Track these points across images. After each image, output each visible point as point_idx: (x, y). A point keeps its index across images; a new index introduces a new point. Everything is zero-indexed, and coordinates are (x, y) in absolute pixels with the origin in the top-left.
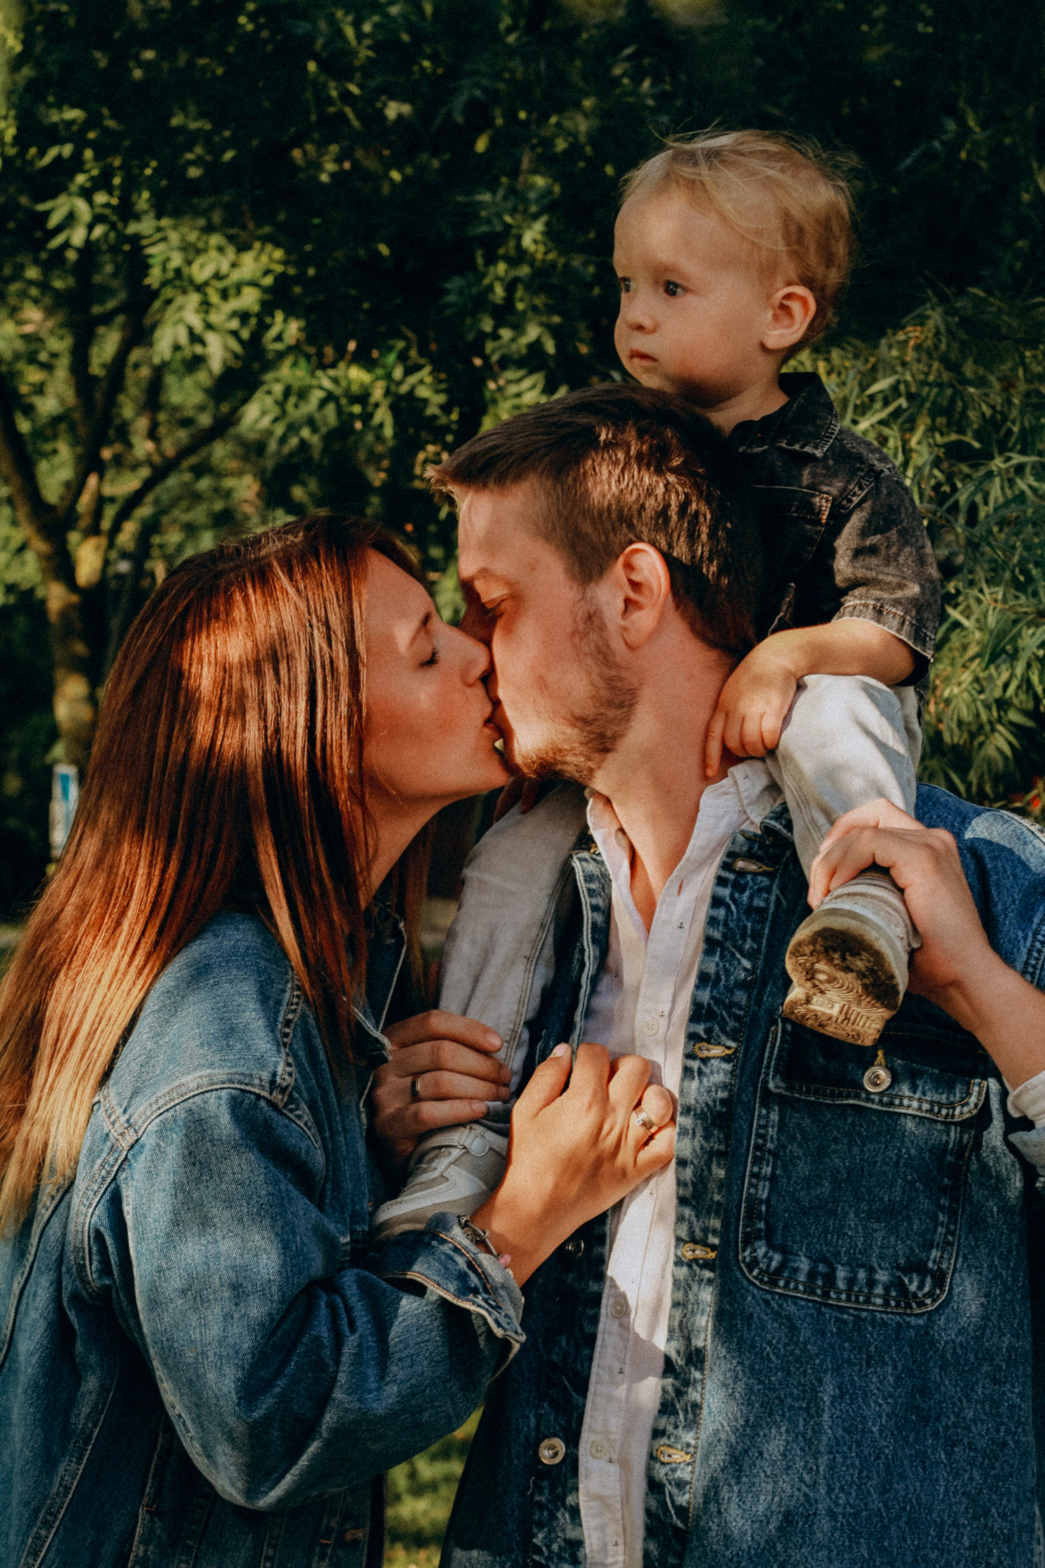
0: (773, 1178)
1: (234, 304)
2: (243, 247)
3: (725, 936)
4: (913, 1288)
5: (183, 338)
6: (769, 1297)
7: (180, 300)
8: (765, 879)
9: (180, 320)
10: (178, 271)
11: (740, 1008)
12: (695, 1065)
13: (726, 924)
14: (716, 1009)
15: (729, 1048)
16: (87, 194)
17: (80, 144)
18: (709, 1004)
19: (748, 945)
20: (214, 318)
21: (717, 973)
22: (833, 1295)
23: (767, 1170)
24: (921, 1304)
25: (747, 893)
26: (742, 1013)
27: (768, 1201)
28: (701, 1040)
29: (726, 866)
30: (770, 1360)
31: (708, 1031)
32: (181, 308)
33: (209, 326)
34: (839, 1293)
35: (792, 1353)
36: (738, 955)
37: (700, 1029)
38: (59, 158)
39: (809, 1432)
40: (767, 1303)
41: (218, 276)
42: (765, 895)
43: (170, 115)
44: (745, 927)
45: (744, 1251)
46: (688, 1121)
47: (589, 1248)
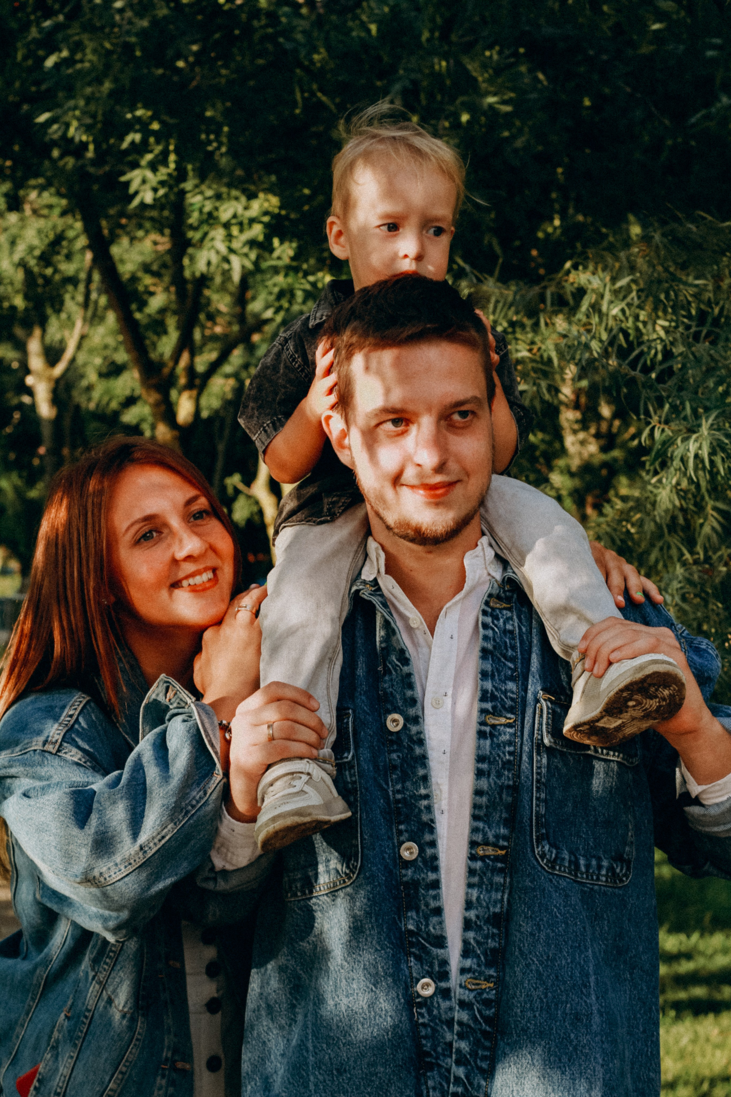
0: (546, 801)
1: (248, 235)
2: (252, 196)
3: (494, 647)
4: (618, 870)
5: (215, 259)
6: (551, 877)
7: (212, 234)
8: (508, 612)
9: (213, 247)
10: (210, 214)
11: (513, 693)
12: (486, 729)
13: (494, 640)
14: (496, 693)
15: (510, 719)
16: (153, 167)
17: (146, 133)
18: (492, 690)
19: (509, 653)
20: (236, 245)
21: (492, 671)
22: (579, 875)
24: (621, 881)
25: (501, 620)
26: (515, 696)
28: (490, 713)
29: (487, 605)
30: (557, 917)
31: (494, 707)
32: (212, 239)
33: (231, 250)
34: (582, 873)
35: (568, 912)
36: (503, 660)
37: (488, 706)
38: (133, 143)
39: (582, 962)
40: (551, 881)
41: (235, 216)
42: (511, 622)
43: (205, 110)
44: (506, 642)
45: (538, 847)
46: (485, 766)
47: (422, 850)
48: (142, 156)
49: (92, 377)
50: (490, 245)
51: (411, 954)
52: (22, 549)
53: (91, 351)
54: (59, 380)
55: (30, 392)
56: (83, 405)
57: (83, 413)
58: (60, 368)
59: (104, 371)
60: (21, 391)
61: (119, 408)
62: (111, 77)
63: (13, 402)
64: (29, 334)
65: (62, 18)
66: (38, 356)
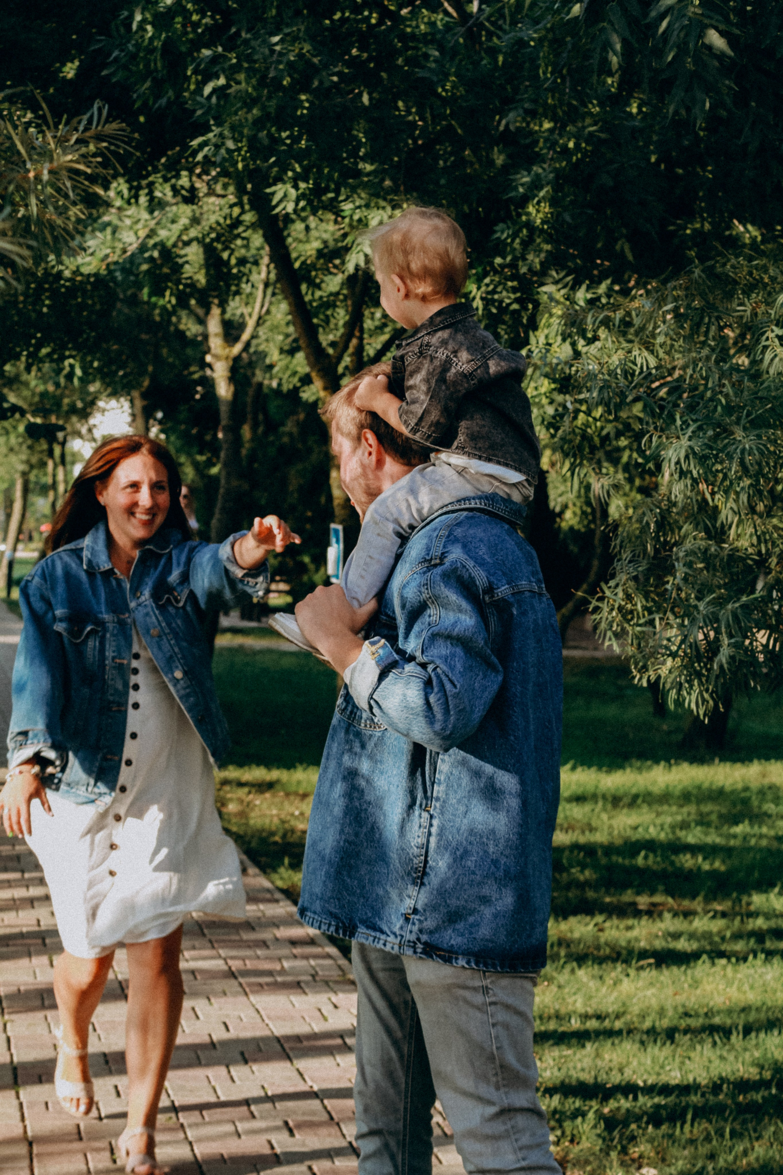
49: (274, 355)
53: (273, 327)
54: (237, 359)
55: (210, 366)
56: (266, 382)
57: (265, 390)
58: (237, 348)
59: (286, 348)
60: (204, 365)
61: (299, 385)
62: (259, 105)
63: (196, 376)
64: (208, 312)
65: (220, 49)
66: (216, 335)
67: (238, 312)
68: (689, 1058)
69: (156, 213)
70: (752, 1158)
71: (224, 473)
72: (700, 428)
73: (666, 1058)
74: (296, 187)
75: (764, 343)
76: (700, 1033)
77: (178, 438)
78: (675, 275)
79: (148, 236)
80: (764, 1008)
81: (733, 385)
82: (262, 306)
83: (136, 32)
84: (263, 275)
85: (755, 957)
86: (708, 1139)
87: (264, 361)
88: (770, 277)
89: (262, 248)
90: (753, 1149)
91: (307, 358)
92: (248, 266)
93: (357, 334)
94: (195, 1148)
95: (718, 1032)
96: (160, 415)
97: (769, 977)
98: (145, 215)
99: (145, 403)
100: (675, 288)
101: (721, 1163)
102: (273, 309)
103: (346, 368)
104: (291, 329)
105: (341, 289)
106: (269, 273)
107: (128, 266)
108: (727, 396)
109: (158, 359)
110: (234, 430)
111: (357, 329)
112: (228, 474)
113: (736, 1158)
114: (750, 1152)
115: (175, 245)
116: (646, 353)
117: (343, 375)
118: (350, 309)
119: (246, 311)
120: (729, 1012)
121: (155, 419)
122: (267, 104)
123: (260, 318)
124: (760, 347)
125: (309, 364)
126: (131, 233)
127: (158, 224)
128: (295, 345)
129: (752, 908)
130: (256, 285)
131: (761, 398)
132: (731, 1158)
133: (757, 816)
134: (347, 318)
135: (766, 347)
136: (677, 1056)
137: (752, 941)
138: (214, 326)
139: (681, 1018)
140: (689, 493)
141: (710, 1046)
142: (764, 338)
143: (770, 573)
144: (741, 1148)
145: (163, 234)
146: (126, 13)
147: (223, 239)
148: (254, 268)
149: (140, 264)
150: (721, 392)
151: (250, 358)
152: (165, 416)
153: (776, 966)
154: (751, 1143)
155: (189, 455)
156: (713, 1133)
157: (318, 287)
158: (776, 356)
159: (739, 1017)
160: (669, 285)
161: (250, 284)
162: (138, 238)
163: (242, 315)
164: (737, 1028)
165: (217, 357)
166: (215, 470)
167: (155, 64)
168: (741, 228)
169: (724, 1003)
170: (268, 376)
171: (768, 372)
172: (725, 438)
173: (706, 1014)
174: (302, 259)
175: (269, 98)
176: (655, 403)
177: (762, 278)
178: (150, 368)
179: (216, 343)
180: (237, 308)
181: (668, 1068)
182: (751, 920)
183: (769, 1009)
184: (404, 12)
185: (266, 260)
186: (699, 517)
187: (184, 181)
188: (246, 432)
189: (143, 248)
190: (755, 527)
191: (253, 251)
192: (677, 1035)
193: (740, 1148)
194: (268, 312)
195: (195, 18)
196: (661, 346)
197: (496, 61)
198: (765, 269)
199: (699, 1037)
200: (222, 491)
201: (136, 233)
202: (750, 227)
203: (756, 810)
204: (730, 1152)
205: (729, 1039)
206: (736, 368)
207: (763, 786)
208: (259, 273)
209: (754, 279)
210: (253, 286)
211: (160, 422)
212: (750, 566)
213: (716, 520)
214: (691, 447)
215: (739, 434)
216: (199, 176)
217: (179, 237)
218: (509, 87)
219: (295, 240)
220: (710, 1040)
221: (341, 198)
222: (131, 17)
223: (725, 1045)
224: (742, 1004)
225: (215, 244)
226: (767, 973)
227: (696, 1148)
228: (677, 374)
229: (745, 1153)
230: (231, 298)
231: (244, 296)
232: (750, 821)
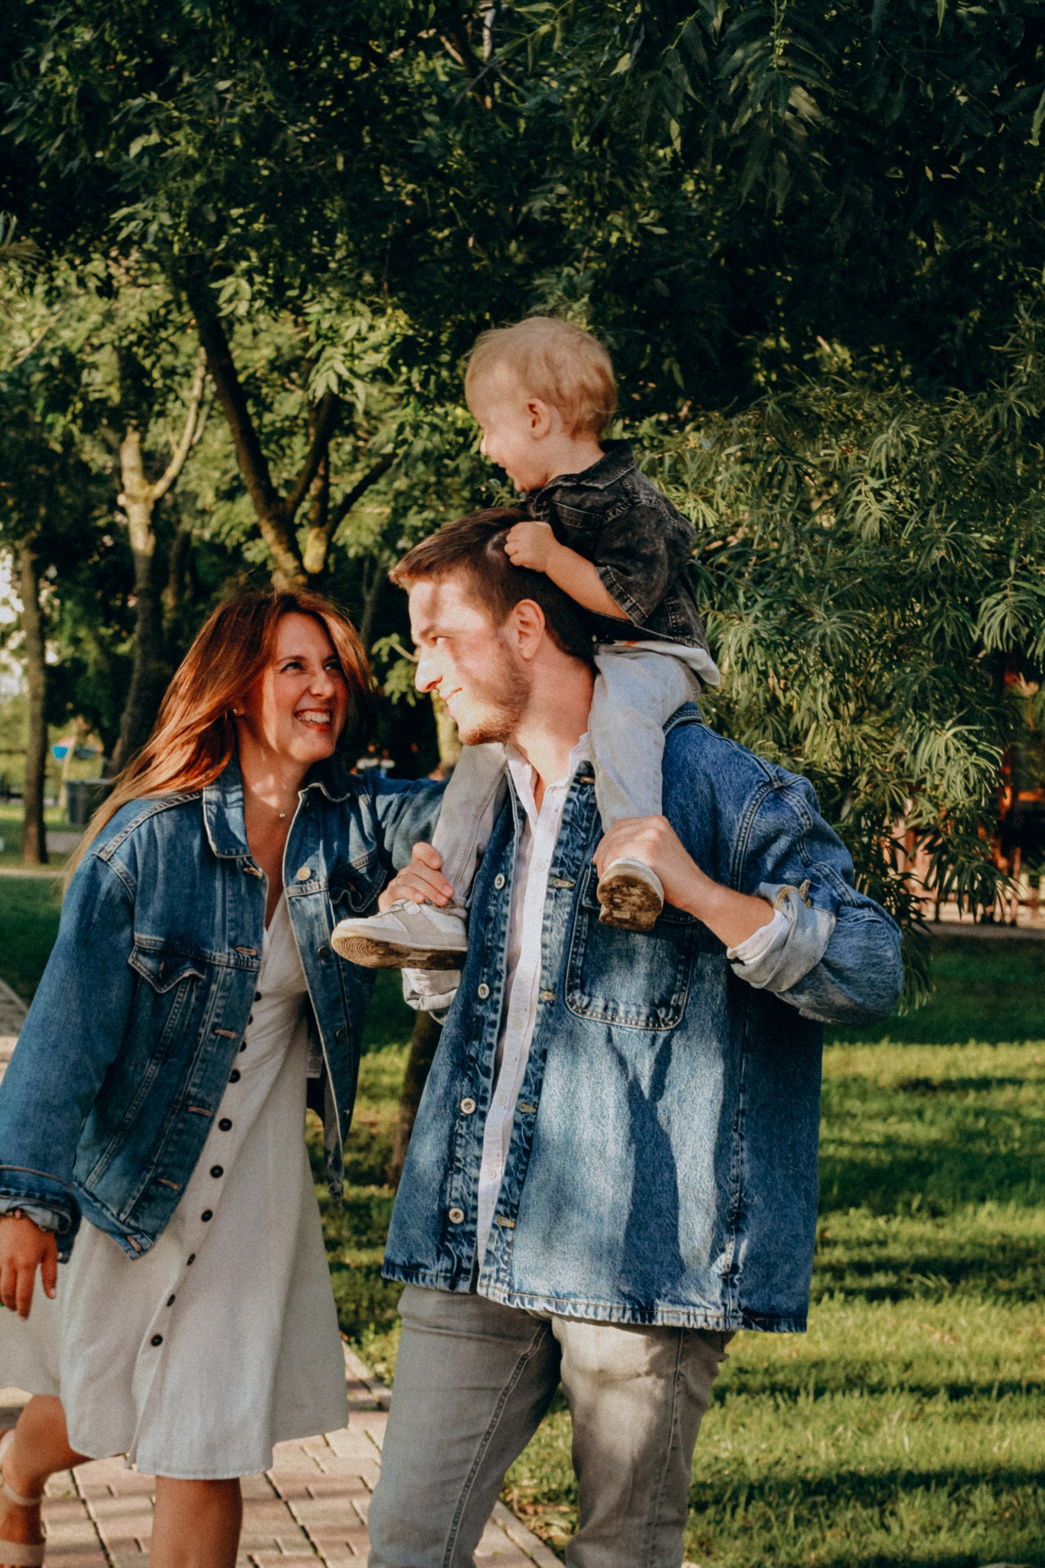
0: (585, 955)
3: (572, 819)
4: (662, 1016)
6: (582, 1021)
7: (330, 351)
9: (330, 367)
11: (580, 860)
12: (553, 891)
13: (573, 813)
14: (566, 861)
15: (572, 883)
16: (249, 276)
18: (562, 858)
19: (585, 824)
21: (567, 840)
22: (617, 1020)
23: (582, 950)
24: (667, 1025)
25: (586, 796)
26: (580, 863)
27: (582, 968)
28: (557, 877)
29: (576, 781)
30: (581, 1058)
31: (561, 873)
32: (330, 358)
33: (354, 374)
34: (621, 1019)
35: (593, 1053)
36: (578, 830)
37: (556, 871)
39: (603, 1098)
40: (580, 1024)
44: (583, 814)
45: (568, 995)
46: (548, 923)
47: (491, 994)
48: (237, 262)
49: (208, 498)
50: (671, 372)
51: (466, 1075)
52: (106, 722)
53: (207, 461)
54: (159, 502)
55: (123, 511)
56: (196, 532)
57: (195, 543)
58: (161, 487)
59: (224, 487)
60: (114, 507)
61: (243, 539)
62: (204, 170)
63: (101, 523)
64: (122, 439)
65: (154, 97)
66: (132, 469)
67: (162, 440)
68: (744, 1425)
69: (56, 307)
70: (822, 1551)
71: (138, 652)
72: (769, 607)
73: (714, 1425)
74: (251, 282)
75: (855, 498)
76: (757, 1393)
77: (76, 604)
78: (741, 407)
79: (46, 338)
80: (842, 1363)
81: (814, 553)
82: (194, 433)
83: (45, 75)
84: (196, 392)
85: (832, 1296)
86: (767, 1526)
87: (194, 503)
88: (865, 414)
89: (195, 354)
90: (824, 1540)
91: (256, 502)
92: (177, 378)
93: (321, 471)
94: (101, 1531)
95: (781, 1391)
96: (52, 572)
97: (850, 1323)
98: (42, 310)
99: (34, 557)
100: (742, 424)
101: (783, 1558)
102: (208, 437)
103: (305, 515)
104: (232, 462)
105: (300, 411)
106: (203, 388)
107: (16, 376)
108: (805, 565)
109: (54, 501)
110: (153, 595)
111: (322, 465)
112: (145, 654)
113: (802, 1551)
114: (820, 1545)
115: (81, 350)
116: (703, 506)
117: (301, 525)
118: (312, 439)
119: (173, 438)
120: (797, 1367)
121: (47, 579)
122: (214, 168)
123: (191, 448)
124: (850, 503)
125: (258, 511)
126: (24, 334)
127: (59, 320)
128: (235, 483)
129: (828, 1235)
130: (187, 403)
131: (848, 570)
132: (795, 1551)
133: (838, 1116)
134: (307, 449)
135: (857, 503)
136: (728, 1423)
137: (828, 1277)
138: (130, 457)
139: (735, 1374)
140: (754, 689)
141: (771, 1410)
142: (855, 491)
143: (858, 795)
144: (809, 1539)
145: (66, 335)
146: (31, 51)
147: (146, 342)
148: (185, 380)
149: (32, 373)
150: (798, 560)
151: (175, 500)
152: (59, 575)
153: (858, 1310)
154: (822, 1532)
155: (92, 627)
156: (773, 1518)
157: (269, 408)
158: (870, 514)
159: (809, 1375)
160: (734, 421)
161: (179, 403)
162: (33, 340)
163: (167, 444)
164: (806, 1388)
165: (133, 498)
166: (123, 648)
167: (69, 117)
168: (827, 348)
169: (790, 1356)
170: (198, 523)
171: (859, 536)
172: (802, 620)
173: (766, 1370)
174: (251, 370)
175: (217, 162)
176: (712, 573)
177: (854, 415)
178: (43, 511)
179: (132, 479)
180: (160, 435)
181: (716, 1438)
182: (826, 1251)
183: (847, 1365)
184: (395, 54)
185: (200, 372)
186: (768, 719)
187: (97, 265)
188: (168, 599)
189: (38, 353)
190: (838, 736)
191: (183, 359)
192: (728, 1396)
193: (806, 1538)
194: (201, 441)
195: (120, 57)
196: (723, 498)
197: (516, 129)
198: (858, 402)
199: (757, 1398)
200: (136, 676)
201: (30, 333)
202: (837, 347)
203: (836, 1109)
204: (795, 1544)
205: (795, 1401)
206: (820, 530)
207: (846, 1079)
208: (191, 388)
209: (844, 415)
210: (184, 405)
211: (52, 582)
212: (832, 785)
213: (788, 723)
214: (757, 632)
215: (819, 615)
216: (115, 260)
217: (88, 338)
218: (532, 162)
219: (240, 345)
220: (771, 1402)
221: (307, 297)
222: (39, 55)
223: (790, 1409)
224: (814, 1358)
225: (135, 349)
226: (847, 1318)
227: (751, 1538)
228: (741, 533)
229: (814, 1546)
230: (152, 421)
231: (170, 419)
232: (828, 1122)
